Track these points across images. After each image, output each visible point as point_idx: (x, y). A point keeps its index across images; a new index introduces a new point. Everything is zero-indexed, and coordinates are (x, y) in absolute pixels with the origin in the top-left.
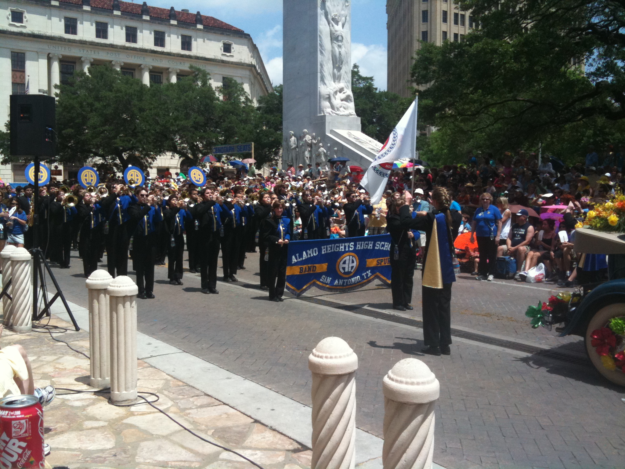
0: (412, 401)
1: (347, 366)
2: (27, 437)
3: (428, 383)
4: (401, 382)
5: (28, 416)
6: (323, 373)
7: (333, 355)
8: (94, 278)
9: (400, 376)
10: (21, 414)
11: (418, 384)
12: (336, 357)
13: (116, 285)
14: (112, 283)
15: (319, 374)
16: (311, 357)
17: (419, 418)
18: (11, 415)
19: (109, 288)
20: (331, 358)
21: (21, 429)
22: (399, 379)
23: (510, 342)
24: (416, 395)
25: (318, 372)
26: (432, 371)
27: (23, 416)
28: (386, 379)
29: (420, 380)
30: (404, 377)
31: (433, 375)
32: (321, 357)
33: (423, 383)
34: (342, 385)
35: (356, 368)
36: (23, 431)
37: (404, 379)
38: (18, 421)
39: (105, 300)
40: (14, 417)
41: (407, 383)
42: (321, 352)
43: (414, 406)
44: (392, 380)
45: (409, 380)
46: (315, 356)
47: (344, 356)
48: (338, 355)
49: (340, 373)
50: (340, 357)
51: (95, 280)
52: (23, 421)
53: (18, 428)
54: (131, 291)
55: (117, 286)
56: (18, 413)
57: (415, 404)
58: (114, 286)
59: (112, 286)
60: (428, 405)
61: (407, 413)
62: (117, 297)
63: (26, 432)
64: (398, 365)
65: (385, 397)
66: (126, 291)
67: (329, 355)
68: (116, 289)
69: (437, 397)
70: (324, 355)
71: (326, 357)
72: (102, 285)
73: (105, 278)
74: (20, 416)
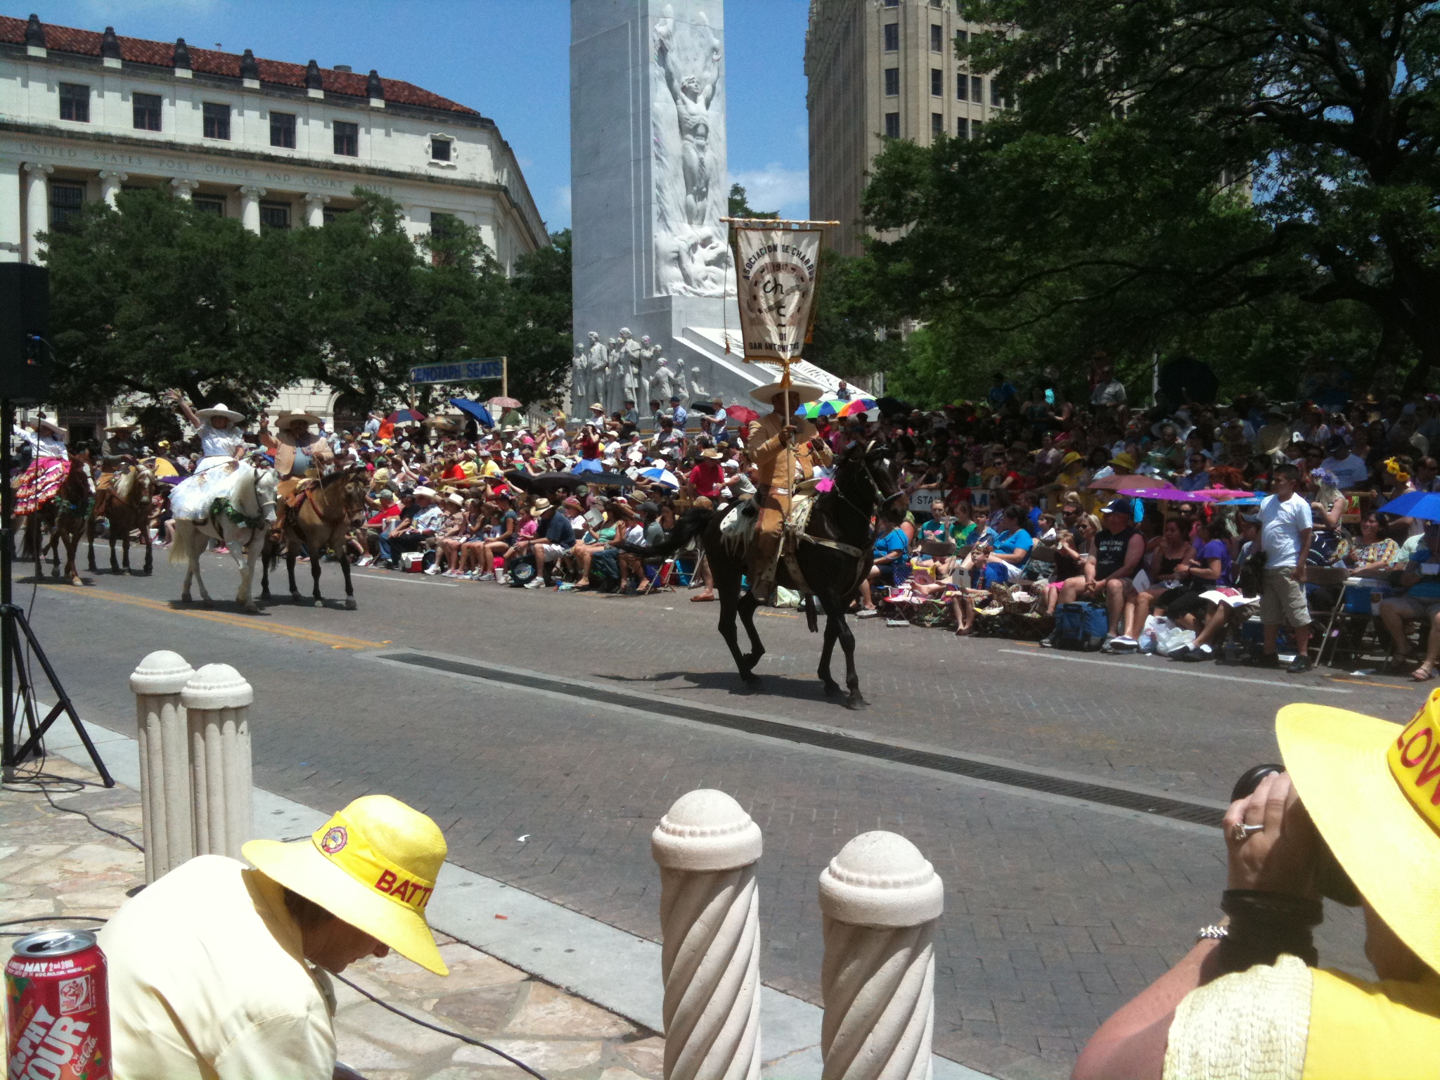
0: (883, 923)
1: (740, 850)
2: (89, 1011)
3: (919, 882)
4: (859, 883)
5: (89, 969)
6: (684, 867)
7: (707, 829)
8: (149, 671)
9: (858, 870)
10: (76, 966)
11: (897, 885)
12: (713, 833)
13: (202, 684)
14: (191, 679)
15: (675, 870)
16: (659, 835)
17: (900, 956)
18: (55, 970)
19: (186, 691)
20: (703, 834)
21: (78, 996)
22: (854, 875)
23: (1098, 788)
24: (894, 910)
25: (673, 865)
26: (925, 856)
27: (80, 969)
28: (825, 877)
29: (901, 877)
30: (864, 870)
31: (928, 866)
32: (681, 834)
33: (908, 883)
34: (728, 890)
35: (758, 854)
36: (82, 999)
37: (864, 877)
38: (71, 981)
39: (175, 719)
40: (62, 973)
41: (872, 884)
42: (678, 822)
43: (889, 933)
44: (840, 878)
45: (875, 878)
46: (667, 831)
47: (732, 830)
48: (718, 829)
49: (724, 867)
50: (723, 832)
51: (152, 674)
52: (80, 980)
53: (73, 995)
54: (237, 698)
55: (205, 688)
56: (69, 964)
57: (890, 928)
58: (198, 688)
59: (194, 687)
60: (918, 932)
61: (875, 947)
62: (205, 711)
63: (86, 1001)
64: (851, 848)
65: (824, 915)
66: (226, 698)
67: (698, 829)
68: (201, 693)
69: (937, 912)
70: (687, 829)
71: (692, 834)
72: (169, 684)
73: (175, 669)
74: (74, 971)
